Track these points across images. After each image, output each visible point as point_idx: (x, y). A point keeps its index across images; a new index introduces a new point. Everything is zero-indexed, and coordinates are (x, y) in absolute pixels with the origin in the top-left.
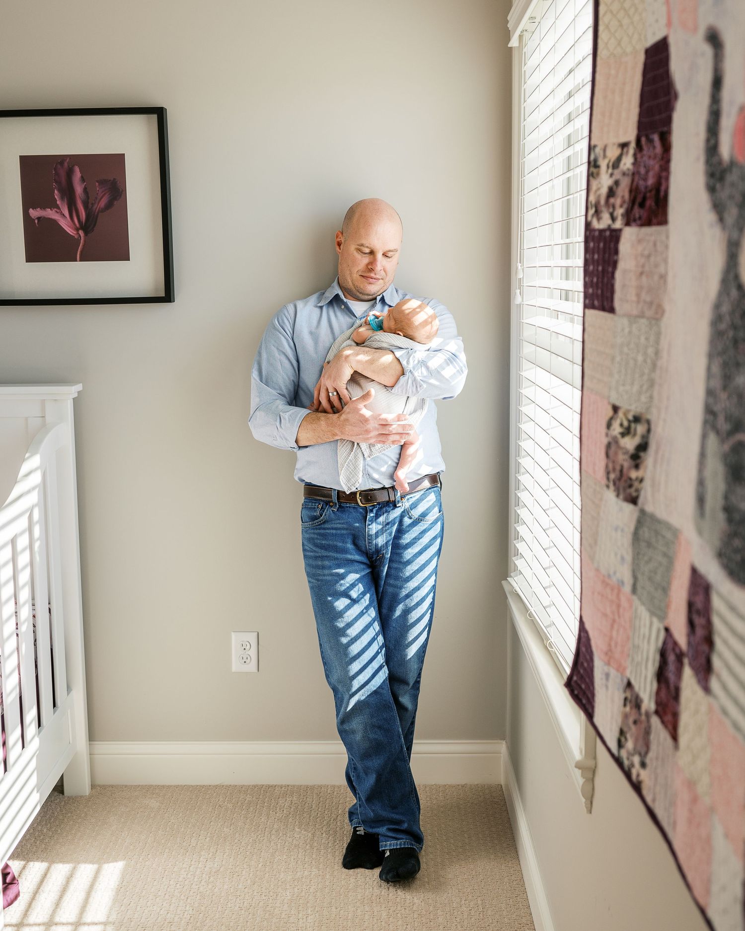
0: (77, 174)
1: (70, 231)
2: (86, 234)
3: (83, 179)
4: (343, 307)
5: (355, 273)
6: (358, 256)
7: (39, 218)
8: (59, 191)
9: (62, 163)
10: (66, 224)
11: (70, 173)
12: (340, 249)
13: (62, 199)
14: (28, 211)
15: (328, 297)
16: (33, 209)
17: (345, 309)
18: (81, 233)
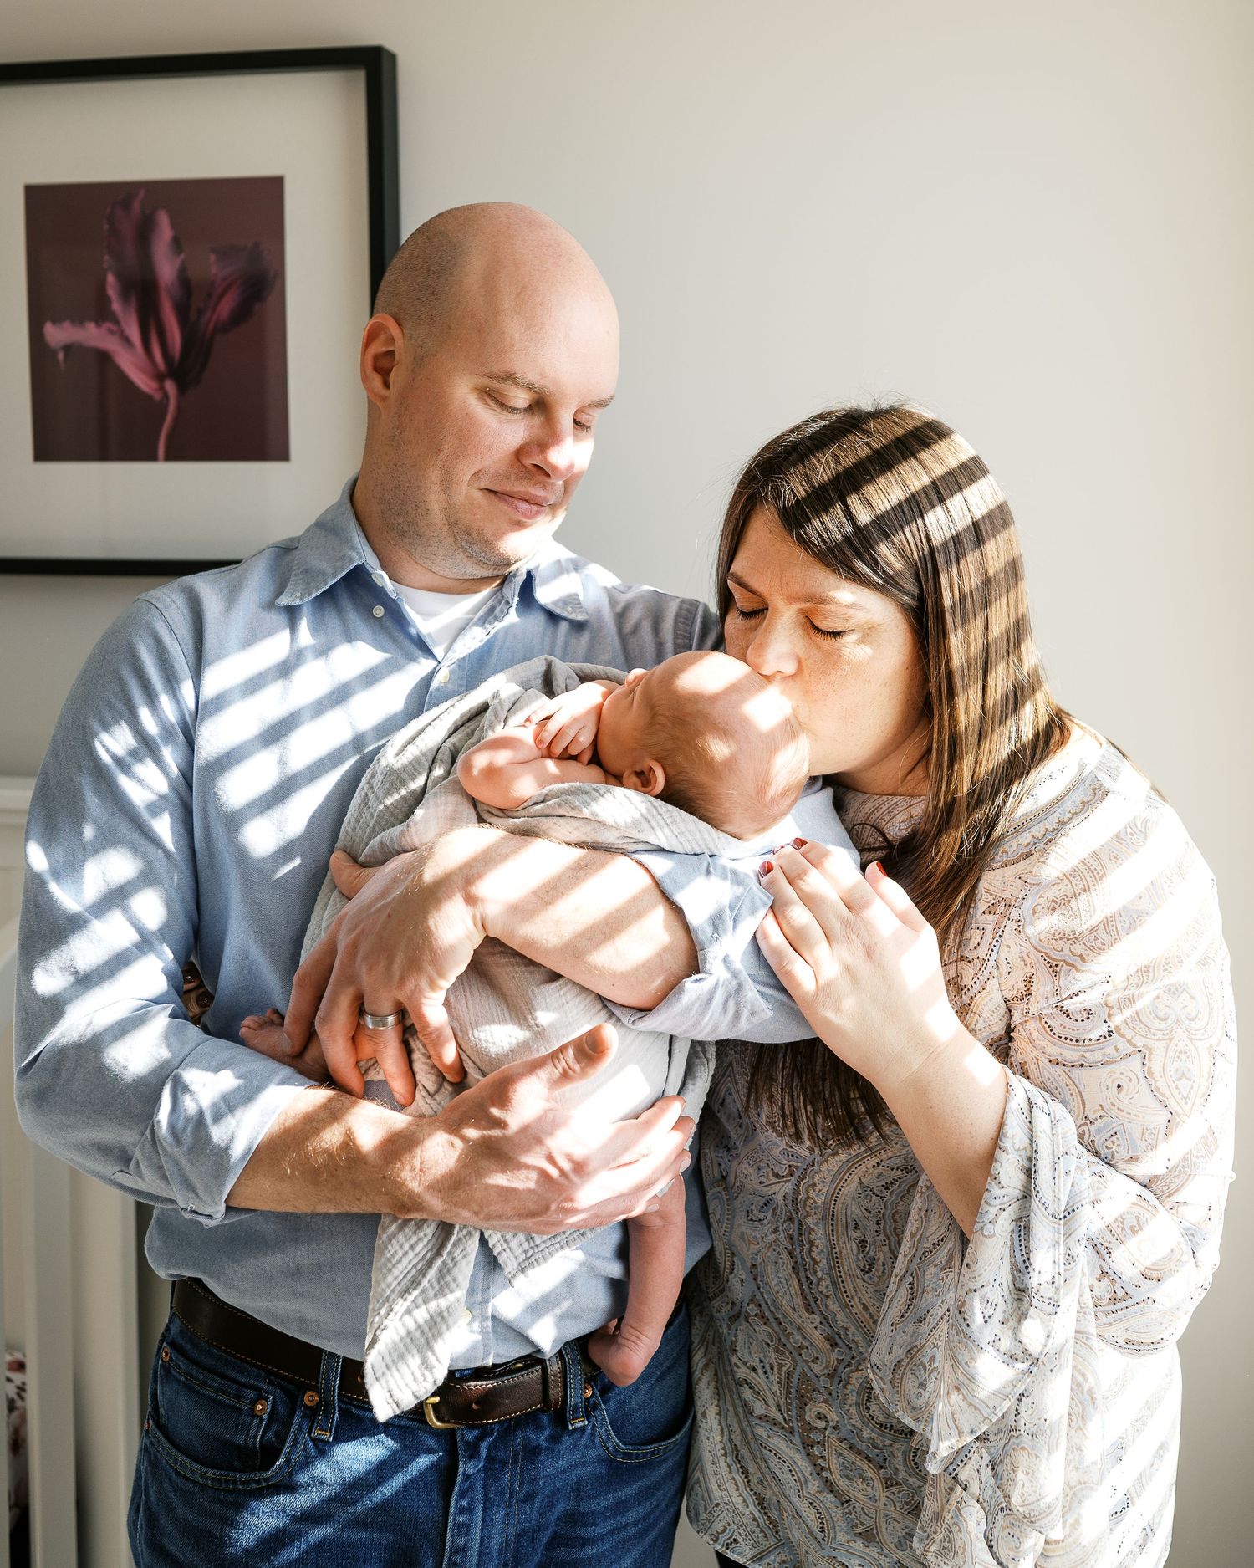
0: (164, 231)
1: (143, 382)
2: (182, 389)
3: (177, 244)
4: (379, 611)
5: (467, 478)
6: (485, 415)
7: (67, 348)
8: (118, 275)
9: (126, 204)
10: (132, 365)
11: (145, 232)
12: (386, 385)
13: (125, 295)
14: (42, 327)
15: (323, 573)
16: (54, 322)
17: (389, 623)
18: (170, 386)
